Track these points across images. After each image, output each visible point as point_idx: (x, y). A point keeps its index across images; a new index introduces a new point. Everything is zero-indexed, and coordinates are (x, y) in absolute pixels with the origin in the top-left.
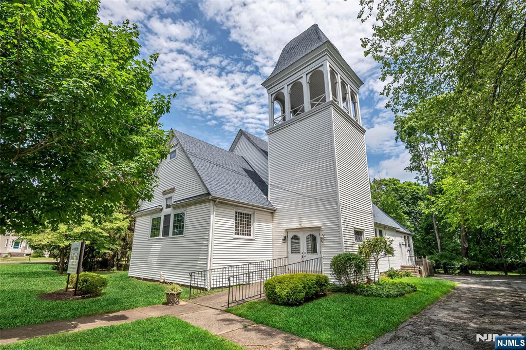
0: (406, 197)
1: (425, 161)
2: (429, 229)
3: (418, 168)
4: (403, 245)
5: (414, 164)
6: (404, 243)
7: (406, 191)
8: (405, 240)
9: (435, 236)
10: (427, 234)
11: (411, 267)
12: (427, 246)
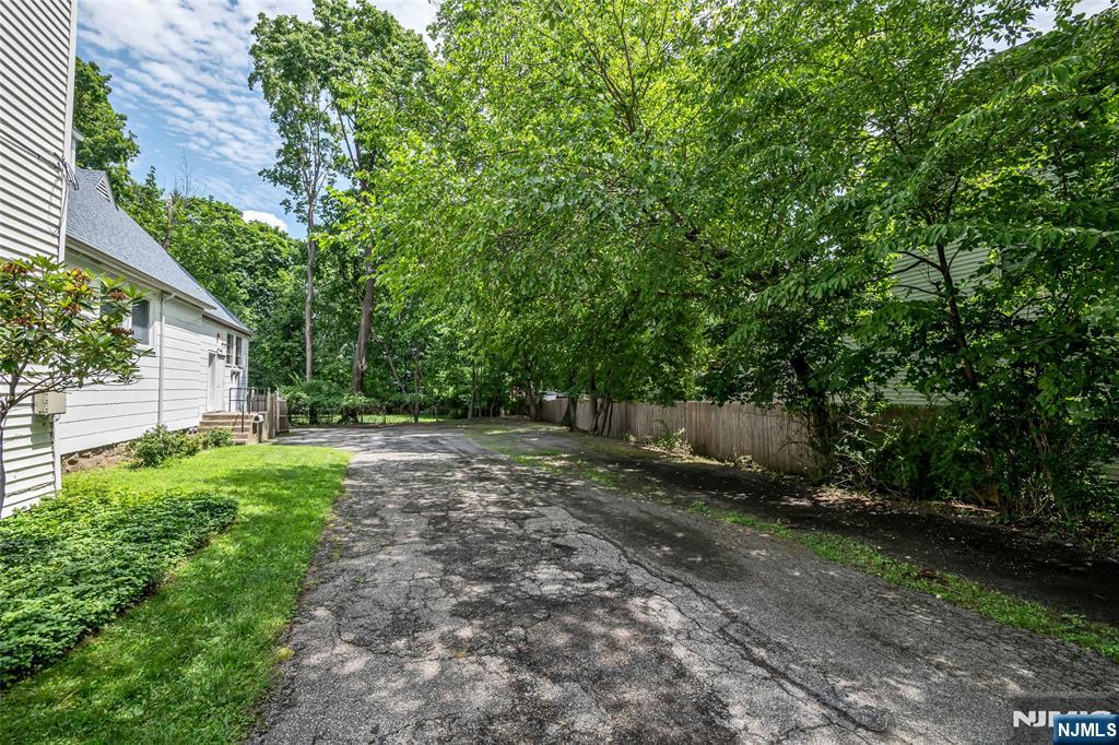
0: (249, 254)
1: (313, 168)
2: (293, 330)
3: (292, 181)
4: (221, 357)
5: (285, 167)
6: (225, 353)
7: (252, 241)
8: (229, 347)
9: (303, 345)
10: (287, 337)
11: (232, 417)
12: (283, 365)
